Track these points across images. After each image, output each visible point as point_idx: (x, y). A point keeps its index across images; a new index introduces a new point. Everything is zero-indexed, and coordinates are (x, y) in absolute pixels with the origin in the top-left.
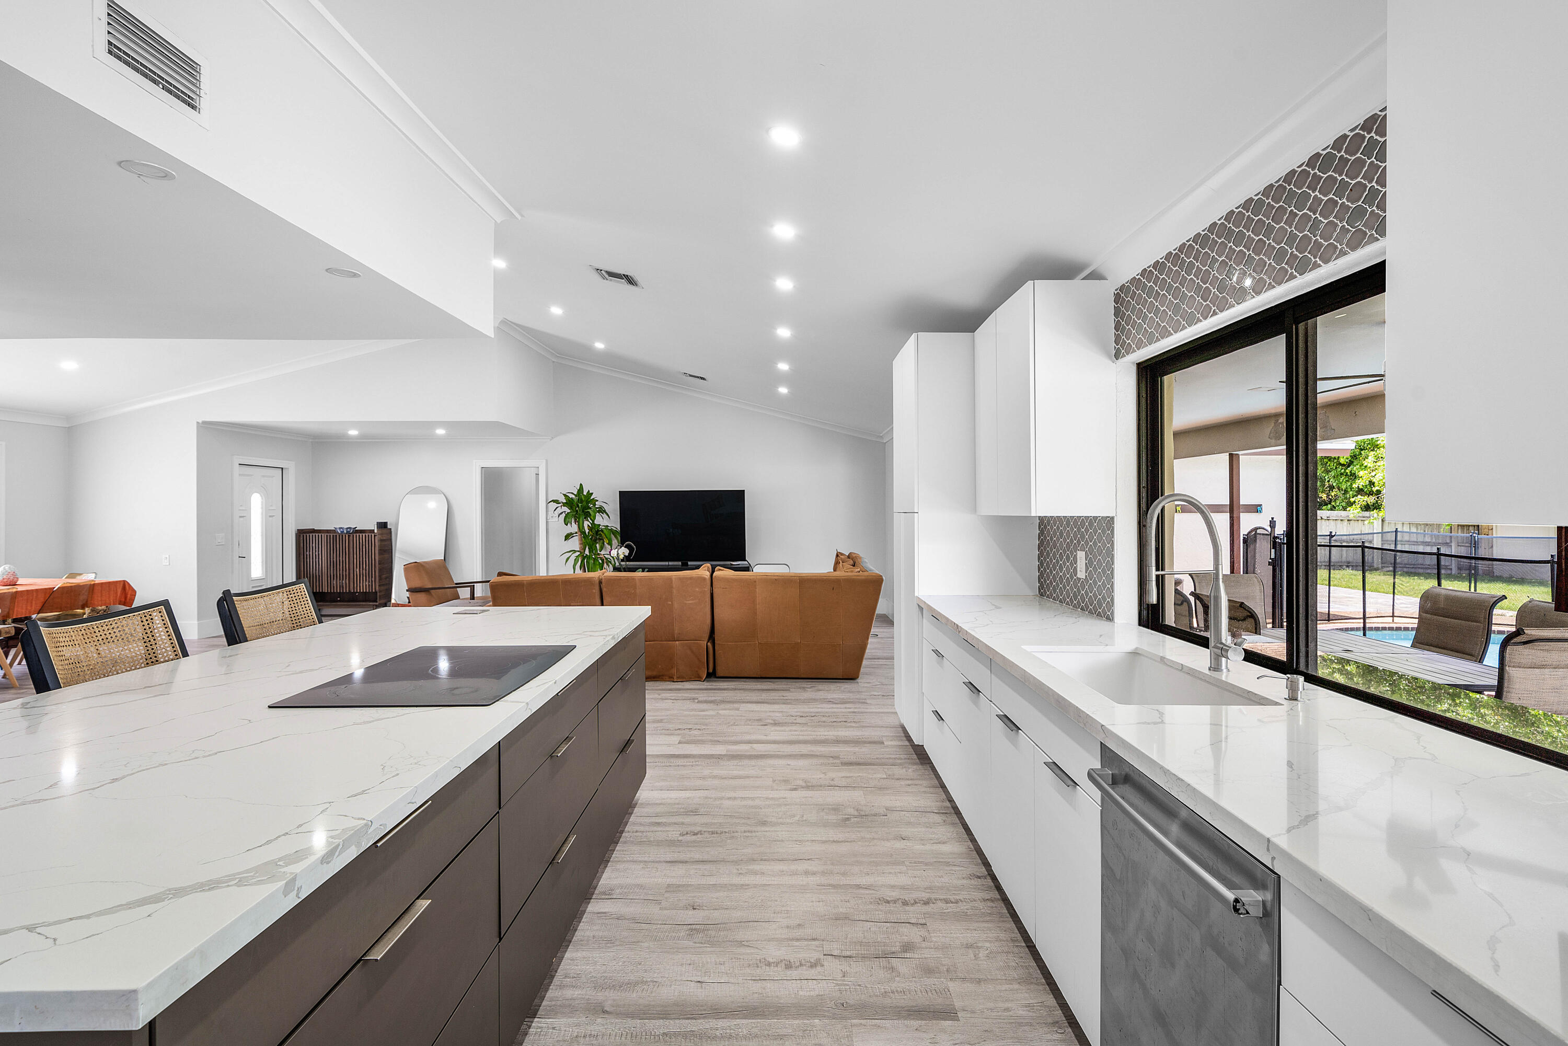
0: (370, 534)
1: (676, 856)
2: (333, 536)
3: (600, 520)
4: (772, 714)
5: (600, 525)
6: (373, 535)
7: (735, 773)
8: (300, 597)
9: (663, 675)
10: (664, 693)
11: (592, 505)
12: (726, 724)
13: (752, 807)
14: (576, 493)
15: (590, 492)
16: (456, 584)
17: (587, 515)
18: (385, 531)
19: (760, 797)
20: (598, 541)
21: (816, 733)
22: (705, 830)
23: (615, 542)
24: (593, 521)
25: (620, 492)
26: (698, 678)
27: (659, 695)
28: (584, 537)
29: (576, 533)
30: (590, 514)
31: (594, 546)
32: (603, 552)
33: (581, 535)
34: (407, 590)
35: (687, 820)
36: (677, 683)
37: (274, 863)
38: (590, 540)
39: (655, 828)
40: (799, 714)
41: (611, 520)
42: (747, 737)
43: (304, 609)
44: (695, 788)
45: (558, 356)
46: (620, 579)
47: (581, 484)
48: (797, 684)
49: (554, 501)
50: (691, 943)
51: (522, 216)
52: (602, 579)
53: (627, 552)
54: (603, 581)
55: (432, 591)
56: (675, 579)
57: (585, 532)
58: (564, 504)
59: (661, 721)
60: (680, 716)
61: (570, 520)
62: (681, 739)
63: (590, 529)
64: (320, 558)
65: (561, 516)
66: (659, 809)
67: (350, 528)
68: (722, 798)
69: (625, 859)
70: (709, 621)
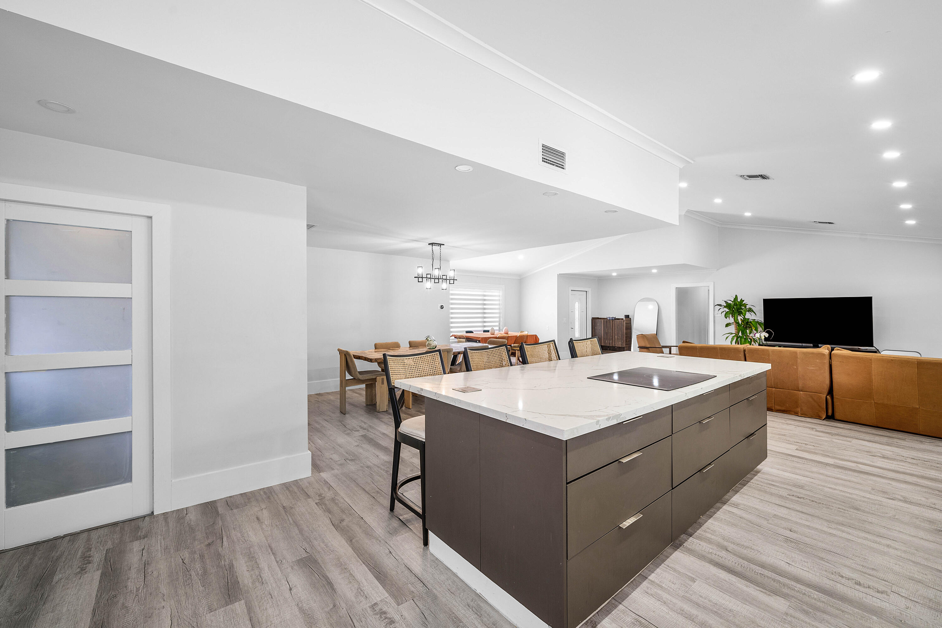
0: (622, 320)
1: (783, 504)
2: (606, 321)
3: (748, 316)
4: (881, 451)
5: (749, 319)
6: (623, 321)
7: (839, 476)
8: (595, 343)
9: (790, 411)
10: (789, 421)
11: (744, 307)
12: (837, 448)
13: (849, 498)
14: (733, 300)
15: (743, 300)
16: (662, 346)
17: (740, 313)
18: (628, 319)
19: (858, 495)
20: (748, 328)
21: (925, 472)
22: (806, 498)
23: (760, 329)
24: (744, 316)
25: (764, 300)
26: (819, 418)
27: (786, 421)
28: (738, 326)
29: (733, 323)
30: (742, 312)
31: (745, 331)
32: (751, 335)
33: (736, 324)
34: (638, 347)
35: (794, 489)
36: (800, 417)
37: (593, 416)
38: (742, 328)
39: (771, 487)
40: (911, 456)
41: (758, 315)
42: (855, 459)
43: (597, 348)
44: (804, 476)
45: (721, 224)
46: (758, 350)
47: (736, 295)
48: (914, 438)
49: (718, 305)
50: (786, 545)
51: (694, 161)
52: (745, 349)
53: (767, 335)
54: (746, 350)
55: (650, 349)
56: (800, 353)
57: (739, 323)
58: (725, 307)
59: (784, 435)
60: (800, 436)
61: (728, 316)
62: (798, 448)
63: (743, 321)
64: (601, 328)
65: (723, 313)
66: (774, 478)
67: (613, 317)
68: (824, 486)
69: (749, 494)
70: (828, 382)
